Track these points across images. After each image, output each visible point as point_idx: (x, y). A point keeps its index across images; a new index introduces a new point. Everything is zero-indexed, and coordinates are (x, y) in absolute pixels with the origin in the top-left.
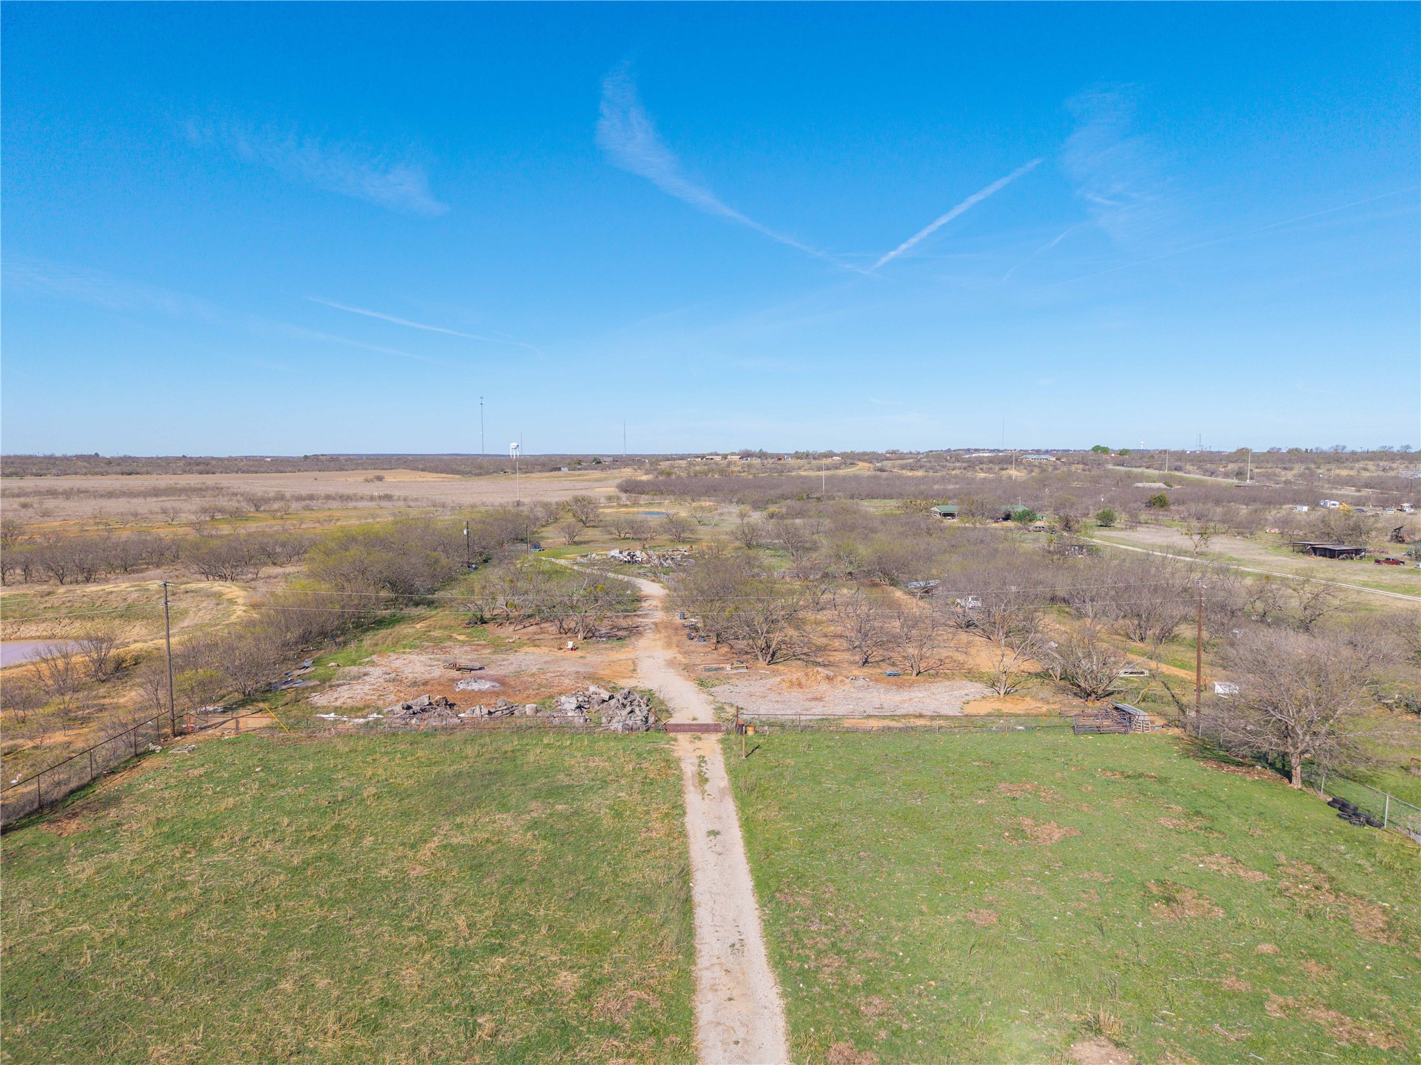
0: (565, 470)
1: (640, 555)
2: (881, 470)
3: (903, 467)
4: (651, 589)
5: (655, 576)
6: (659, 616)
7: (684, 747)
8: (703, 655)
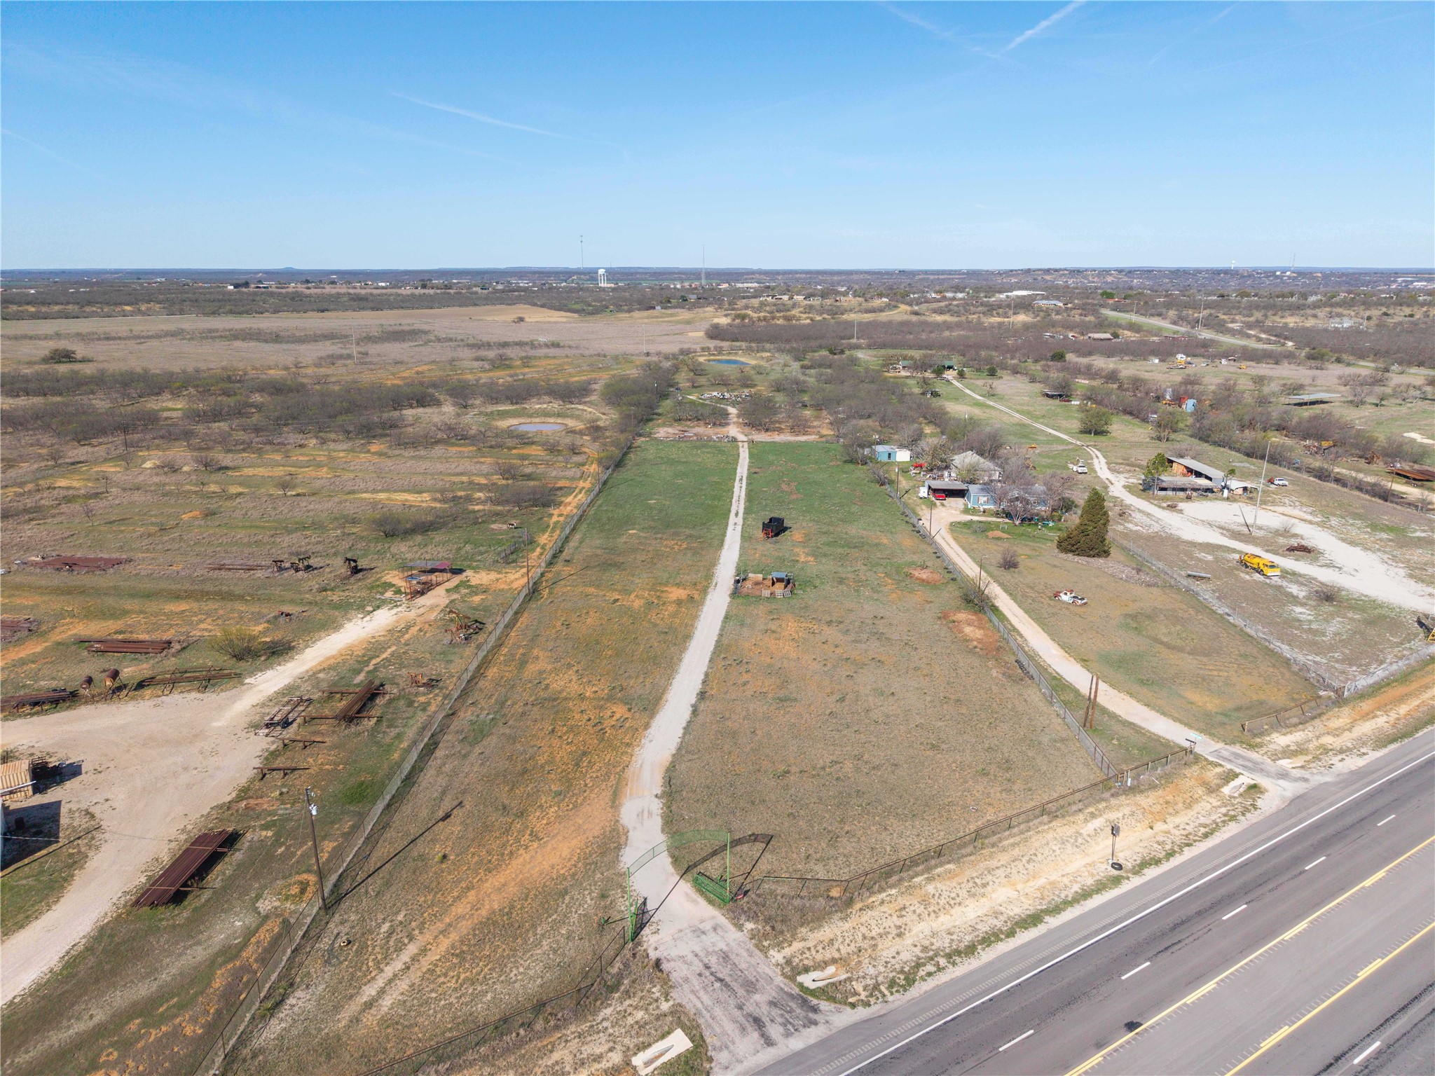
0: (658, 308)
1: (727, 395)
2: (916, 313)
3: (935, 311)
4: (733, 411)
5: (733, 404)
6: (735, 420)
7: (740, 444)
8: (747, 429)
